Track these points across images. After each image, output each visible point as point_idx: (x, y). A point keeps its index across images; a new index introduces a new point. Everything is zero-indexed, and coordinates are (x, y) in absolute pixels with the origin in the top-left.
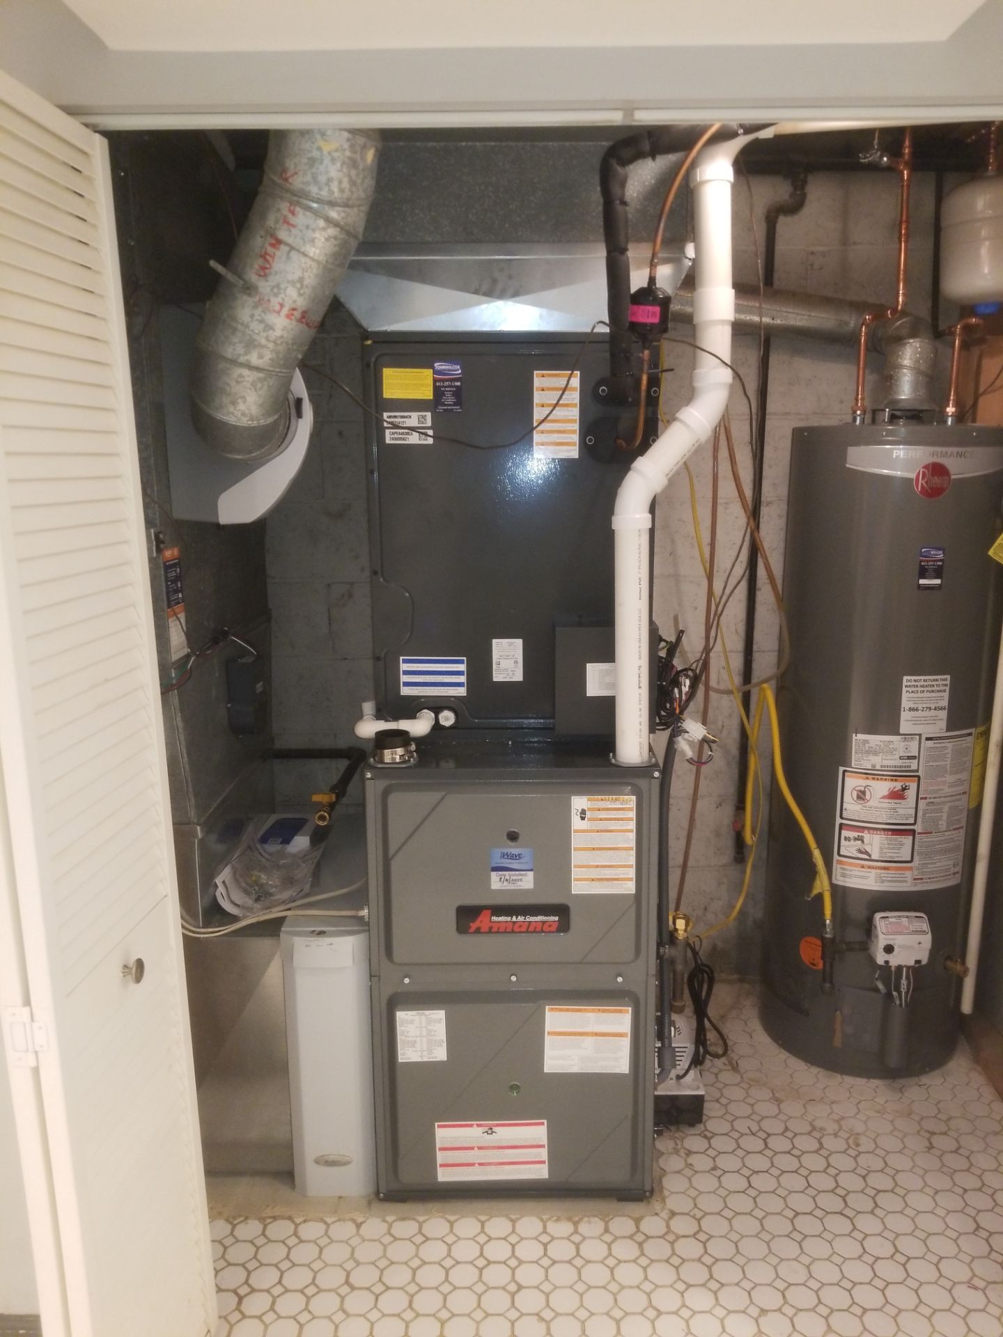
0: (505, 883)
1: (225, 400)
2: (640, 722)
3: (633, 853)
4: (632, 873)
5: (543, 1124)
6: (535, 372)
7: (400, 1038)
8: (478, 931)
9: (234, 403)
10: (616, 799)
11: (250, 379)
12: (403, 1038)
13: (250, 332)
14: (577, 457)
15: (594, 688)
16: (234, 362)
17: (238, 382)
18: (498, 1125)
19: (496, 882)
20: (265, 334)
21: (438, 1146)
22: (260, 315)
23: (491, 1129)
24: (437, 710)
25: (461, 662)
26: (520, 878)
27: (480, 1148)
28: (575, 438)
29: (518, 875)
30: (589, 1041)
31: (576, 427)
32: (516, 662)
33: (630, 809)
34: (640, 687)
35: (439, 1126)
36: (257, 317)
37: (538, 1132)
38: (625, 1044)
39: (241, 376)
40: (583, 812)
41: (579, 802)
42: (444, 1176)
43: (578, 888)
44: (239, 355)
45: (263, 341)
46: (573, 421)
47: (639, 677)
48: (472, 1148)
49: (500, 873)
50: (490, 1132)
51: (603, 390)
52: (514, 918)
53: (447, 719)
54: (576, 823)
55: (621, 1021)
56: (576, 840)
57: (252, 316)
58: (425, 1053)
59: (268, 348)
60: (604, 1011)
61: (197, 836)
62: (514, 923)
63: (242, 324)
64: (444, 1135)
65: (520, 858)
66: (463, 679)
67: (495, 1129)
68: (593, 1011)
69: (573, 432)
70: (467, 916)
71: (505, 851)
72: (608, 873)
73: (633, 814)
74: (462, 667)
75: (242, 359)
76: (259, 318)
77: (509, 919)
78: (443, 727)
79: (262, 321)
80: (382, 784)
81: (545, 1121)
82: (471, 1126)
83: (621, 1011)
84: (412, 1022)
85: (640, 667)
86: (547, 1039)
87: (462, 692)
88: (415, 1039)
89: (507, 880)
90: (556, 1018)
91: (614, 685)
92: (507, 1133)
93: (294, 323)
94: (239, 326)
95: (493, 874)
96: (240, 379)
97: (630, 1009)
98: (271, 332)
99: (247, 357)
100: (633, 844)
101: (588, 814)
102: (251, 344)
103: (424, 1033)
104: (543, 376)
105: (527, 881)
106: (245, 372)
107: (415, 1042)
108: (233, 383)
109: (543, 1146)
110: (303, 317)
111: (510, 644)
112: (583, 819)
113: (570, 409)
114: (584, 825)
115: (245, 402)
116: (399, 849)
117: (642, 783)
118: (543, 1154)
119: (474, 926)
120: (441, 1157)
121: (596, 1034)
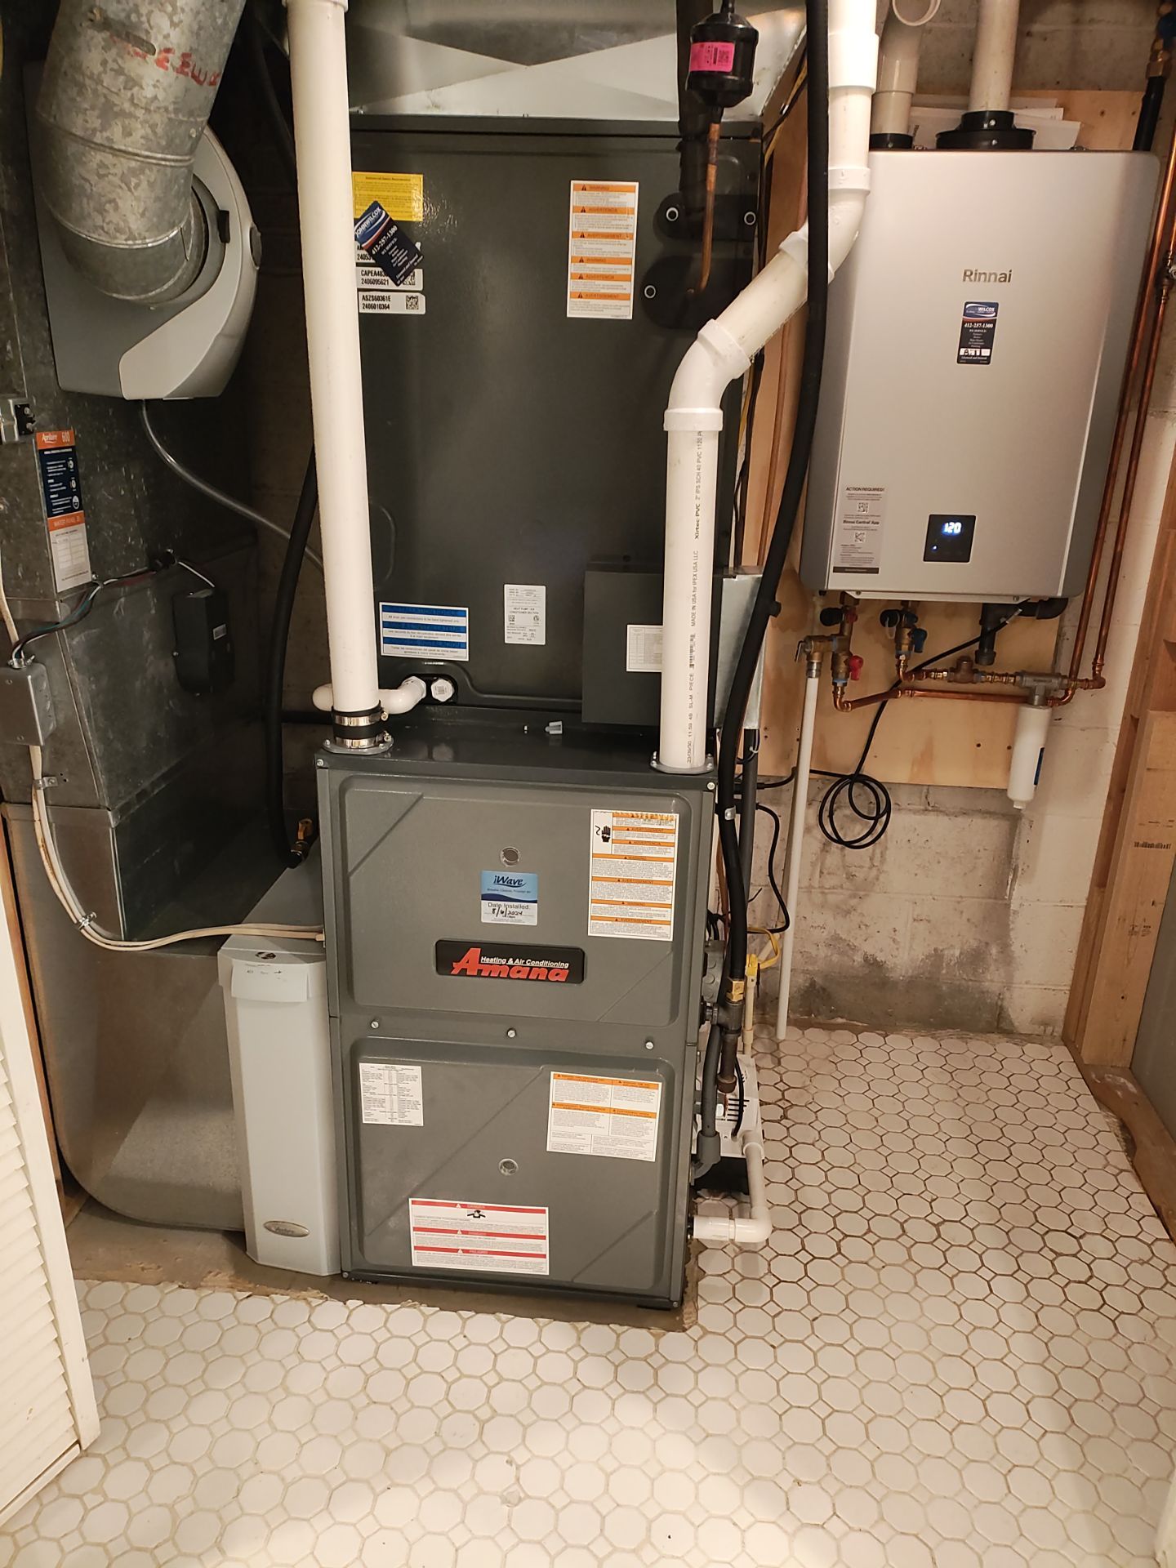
0: (500, 915)
1: (89, 206)
2: (691, 715)
3: (672, 888)
4: (669, 915)
5: (543, 1212)
6: (573, 182)
7: (364, 1095)
8: (463, 973)
9: (101, 211)
10: (652, 817)
11: (118, 171)
12: (368, 1095)
13: (105, 91)
14: (630, 317)
15: (635, 662)
16: (87, 142)
17: (101, 177)
18: (487, 1208)
19: (488, 913)
20: (129, 94)
21: (412, 1225)
22: (115, 61)
23: (478, 1212)
24: (429, 681)
25: (462, 614)
26: (519, 910)
27: (464, 1232)
28: (629, 288)
29: (517, 907)
30: (606, 1118)
31: (630, 270)
32: (536, 618)
33: (671, 832)
34: (692, 665)
35: (413, 1202)
36: (111, 64)
37: (539, 1222)
38: (653, 1126)
39: (102, 165)
40: (607, 831)
41: (601, 818)
42: (419, 1260)
43: (595, 929)
44: (94, 131)
45: (127, 106)
46: (627, 262)
47: (692, 651)
48: (455, 1232)
49: (494, 902)
50: (477, 1215)
51: (672, 213)
52: (511, 962)
53: (442, 691)
54: (597, 844)
55: (650, 1098)
56: (595, 868)
57: (104, 63)
58: (396, 1115)
59: (137, 118)
60: (626, 1084)
61: (110, 824)
62: (511, 967)
63: (91, 77)
64: (420, 1213)
65: (520, 885)
66: (464, 638)
67: (483, 1212)
68: (612, 1083)
69: (626, 278)
70: (448, 954)
71: (501, 875)
72: (637, 913)
73: (674, 838)
74: (463, 622)
75: (98, 139)
76: (116, 67)
77: (503, 961)
78: (437, 702)
79: (120, 71)
80: (340, 775)
81: (547, 1209)
82: (455, 1205)
83: (647, 1086)
84: (379, 1077)
85: (693, 636)
86: (552, 1111)
87: (462, 655)
88: (383, 1097)
89: (502, 912)
90: (562, 1087)
91: (660, 658)
92: (497, 1219)
93: (172, 74)
94: (88, 82)
95: (484, 903)
96: (102, 172)
97: (660, 1084)
98: (136, 89)
99: (105, 134)
100: (673, 877)
101: (613, 835)
102: (109, 112)
103: (395, 1091)
104: (584, 189)
105: (529, 916)
106: (108, 159)
107: (384, 1101)
108: (94, 179)
109: (543, 1238)
110: (185, 64)
111: (529, 593)
112: (606, 840)
113: (622, 241)
114: (607, 848)
115: (116, 208)
116: (359, 864)
117: (692, 796)
118: (544, 1247)
119: (457, 966)
120: (416, 1238)
121: (615, 1111)
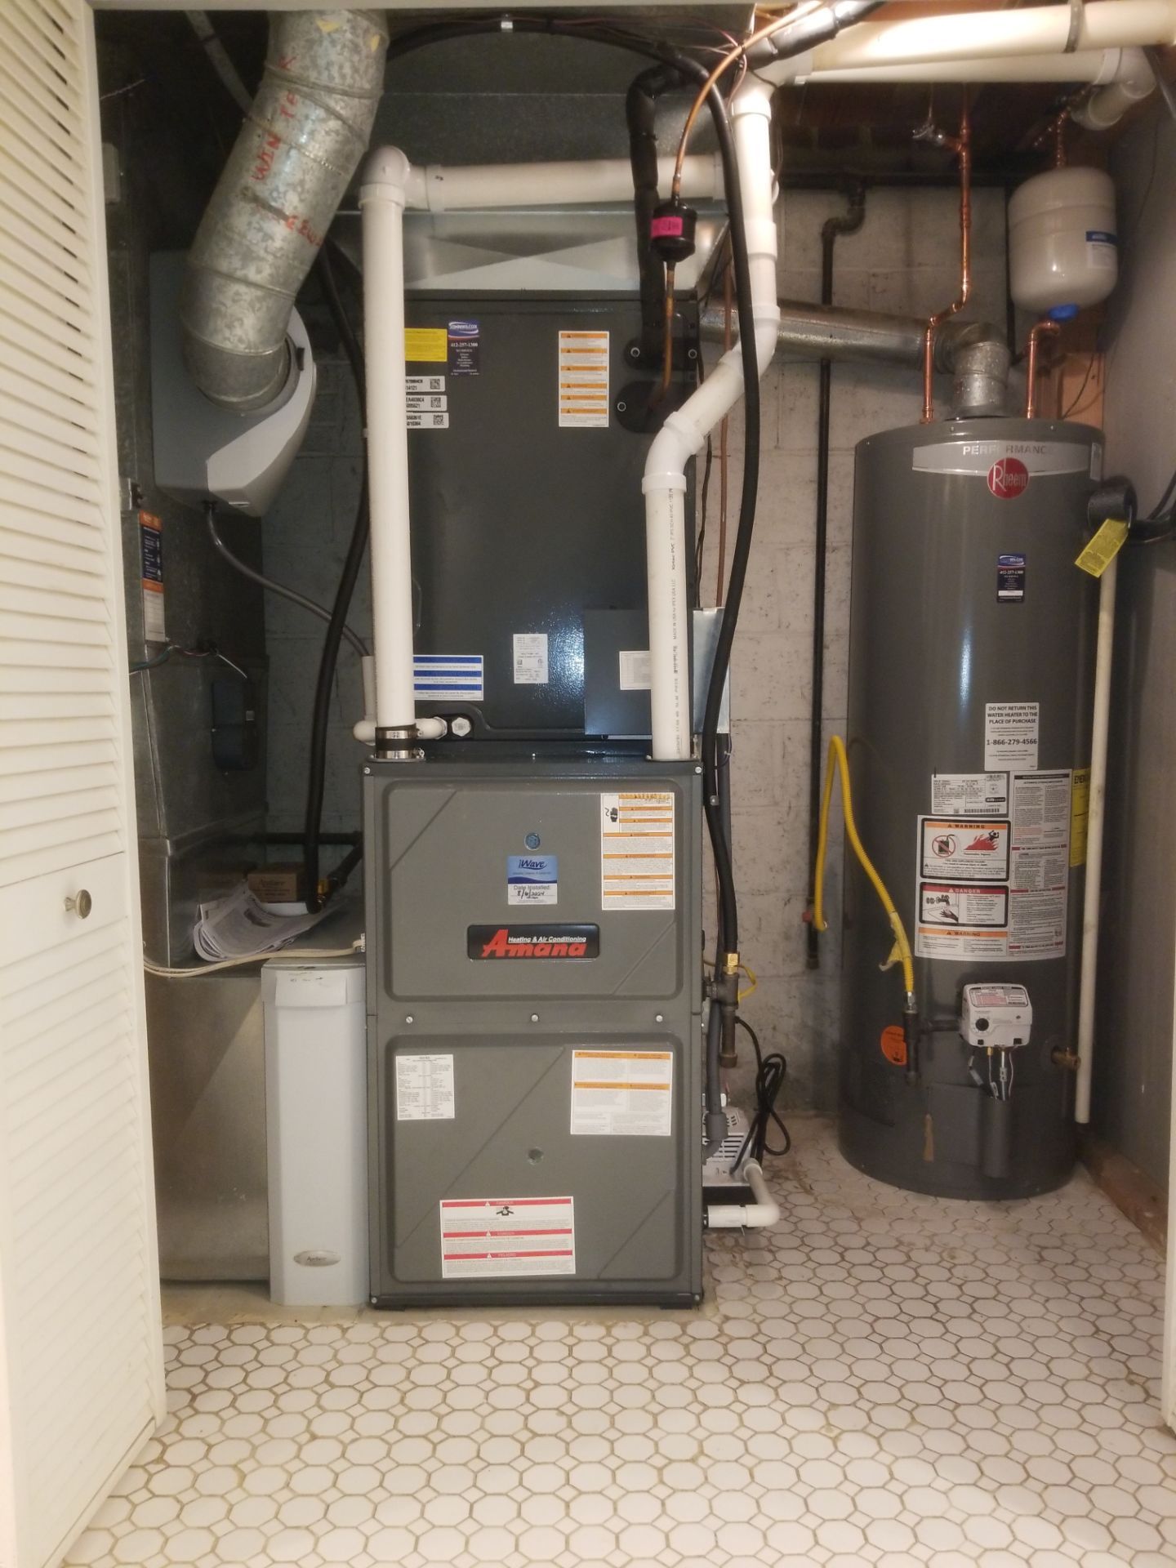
0: (525, 898)
1: (221, 323)
2: (677, 713)
3: (673, 860)
4: (671, 885)
5: (568, 1201)
6: (560, 333)
7: (399, 1089)
8: (492, 956)
9: (230, 327)
10: (652, 797)
11: (247, 298)
12: (403, 1089)
13: (248, 243)
14: (607, 425)
15: (628, 681)
16: (230, 277)
17: (234, 301)
18: (515, 1203)
19: (514, 896)
20: (264, 244)
21: (443, 1230)
22: (258, 223)
23: (507, 1208)
24: (449, 718)
25: (477, 661)
26: (541, 891)
27: (493, 1234)
28: (605, 404)
29: (540, 888)
30: (624, 1093)
31: (606, 392)
32: (540, 661)
33: (668, 809)
34: (676, 671)
35: (445, 1205)
36: (255, 225)
37: (562, 1213)
38: (667, 1098)
39: (237, 293)
40: (614, 812)
41: (609, 800)
42: (451, 1270)
43: (609, 904)
44: (236, 269)
45: (262, 253)
46: (602, 386)
47: (675, 659)
48: (483, 1234)
49: (520, 885)
50: (505, 1212)
51: (636, 352)
52: (535, 939)
53: (461, 727)
54: (607, 825)
55: (660, 1069)
56: (607, 847)
57: (250, 224)
58: (428, 1109)
59: (267, 261)
60: (641, 1057)
61: (167, 853)
62: (535, 945)
63: (239, 234)
64: (451, 1216)
65: (542, 867)
66: (479, 681)
67: (512, 1208)
68: (628, 1057)
69: (602, 398)
70: (479, 938)
71: (525, 858)
72: (642, 885)
73: (671, 815)
74: (479, 667)
75: (239, 274)
76: (257, 226)
77: (528, 940)
78: (458, 738)
79: (260, 229)
80: (382, 782)
81: (572, 1198)
82: (483, 1204)
83: (659, 1057)
84: (414, 1069)
85: (675, 648)
86: (574, 1091)
87: (478, 695)
88: (416, 1091)
89: (526, 894)
90: (585, 1066)
91: (648, 677)
92: (528, 1214)
93: (295, 234)
94: (236, 237)
95: (511, 887)
96: (236, 298)
97: (671, 1054)
98: (270, 242)
99: (244, 272)
100: (672, 850)
101: (620, 815)
102: (248, 256)
103: (428, 1084)
104: (569, 336)
105: (549, 896)
106: (242, 289)
107: (418, 1094)
108: (229, 303)
109: (569, 1231)
110: (304, 227)
111: (534, 640)
112: (614, 820)
113: (599, 372)
114: (616, 827)
115: (242, 324)
116: (400, 859)
117: (684, 782)
118: (569, 1242)
119: (487, 949)
120: (447, 1246)
121: (632, 1086)
